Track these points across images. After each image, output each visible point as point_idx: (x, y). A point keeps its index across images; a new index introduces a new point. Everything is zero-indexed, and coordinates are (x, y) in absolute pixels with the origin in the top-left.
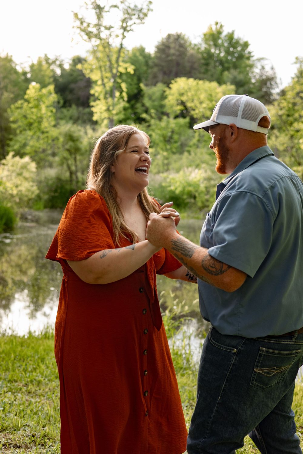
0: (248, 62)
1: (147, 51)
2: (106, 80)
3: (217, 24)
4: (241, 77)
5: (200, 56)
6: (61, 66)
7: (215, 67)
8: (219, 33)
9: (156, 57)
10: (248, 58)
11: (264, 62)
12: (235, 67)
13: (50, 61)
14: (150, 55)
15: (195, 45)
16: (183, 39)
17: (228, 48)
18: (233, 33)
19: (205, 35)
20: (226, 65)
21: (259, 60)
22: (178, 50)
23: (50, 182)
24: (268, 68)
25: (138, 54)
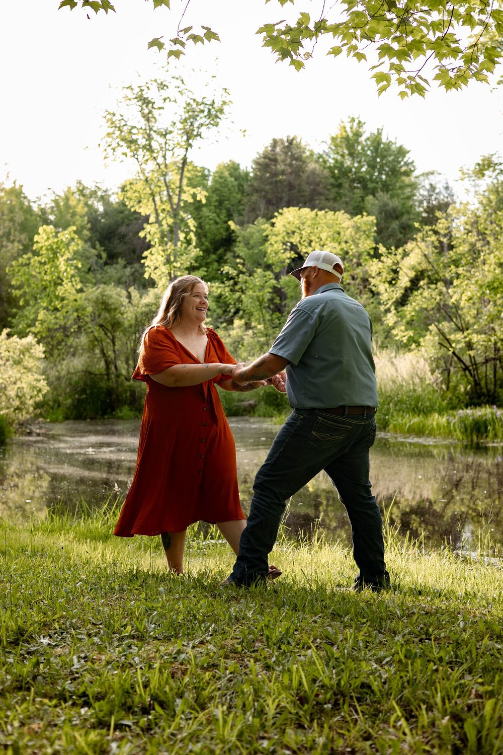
0: (406, 180)
1: (242, 168)
2: (162, 215)
3: (353, 120)
4: (395, 203)
5: (326, 172)
6: (103, 199)
7: (352, 188)
8: (358, 135)
9: (256, 178)
10: (407, 174)
11: (433, 179)
12: (386, 187)
13: (87, 192)
14: (247, 174)
15: (320, 156)
16: (298, 146)
17: (374, 159)
18: (379, 134)
19: (334, 139)
20: (370, 185)
21: (427, 175)
22: (291, 165)
23: (75, 378)
24: (440, 187)
25: (226, 174)
